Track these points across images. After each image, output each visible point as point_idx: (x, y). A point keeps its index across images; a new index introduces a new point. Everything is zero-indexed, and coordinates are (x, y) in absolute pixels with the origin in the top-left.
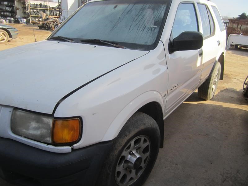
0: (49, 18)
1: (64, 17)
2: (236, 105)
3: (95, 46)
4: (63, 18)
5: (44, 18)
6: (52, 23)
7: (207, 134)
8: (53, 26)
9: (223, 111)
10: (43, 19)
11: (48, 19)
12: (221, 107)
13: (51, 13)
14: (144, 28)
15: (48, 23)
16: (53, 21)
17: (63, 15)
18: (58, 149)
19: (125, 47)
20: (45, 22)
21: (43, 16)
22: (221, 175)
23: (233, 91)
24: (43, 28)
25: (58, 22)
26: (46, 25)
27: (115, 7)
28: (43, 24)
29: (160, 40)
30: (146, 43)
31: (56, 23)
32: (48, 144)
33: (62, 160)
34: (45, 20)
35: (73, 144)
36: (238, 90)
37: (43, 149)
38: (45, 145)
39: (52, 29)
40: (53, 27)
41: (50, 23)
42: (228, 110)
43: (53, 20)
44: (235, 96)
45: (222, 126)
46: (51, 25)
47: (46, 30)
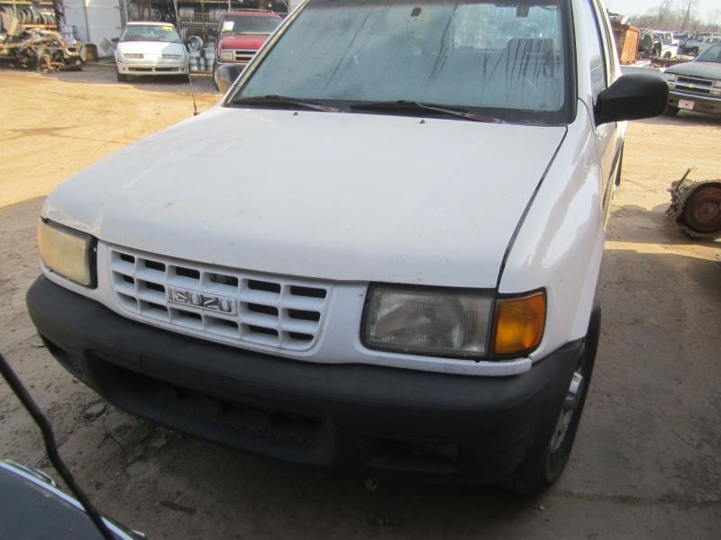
0: (30, 32)
1: (73, 27)
2: (663, 246)
3: (421, 119)
4: (71, 30)
5: (12, 32)
6: (44, 46)
7: (638, 321)
8: (48, 56)
9: (642, 263)
10: (8, 36)
11: (25, 35)
12: (633, 253)
13: (24, 14)
14: (525, 69)
15: (30, 48)
16: (44, 42)
17: (68, 23)
18: (507, 367)
19: (498, 120)
20: (18, 45)
21: (9, 27)
22: (712, 403)
23: (641, 213)
24: (12, 65)
25: (63, 44)
26: (24, 53)
27: (416, 12)
28: (13, 51)
29: (578, 98)
30: (541, 107)
31: (58, 46)
32: (477, 359)
33: (511, 391)
34: (17, 39)
35: (531, 352)
36: (649, 209)
37: (467, 373)
38: (473, 363)
39: (43, 66)
40: (48, 60)
41: (36, 48)
42: (652, 260)
43: (44, 39)
44: (651, 225)
45: (658, 298)
46: (40, 53)
47: (24, 69)
